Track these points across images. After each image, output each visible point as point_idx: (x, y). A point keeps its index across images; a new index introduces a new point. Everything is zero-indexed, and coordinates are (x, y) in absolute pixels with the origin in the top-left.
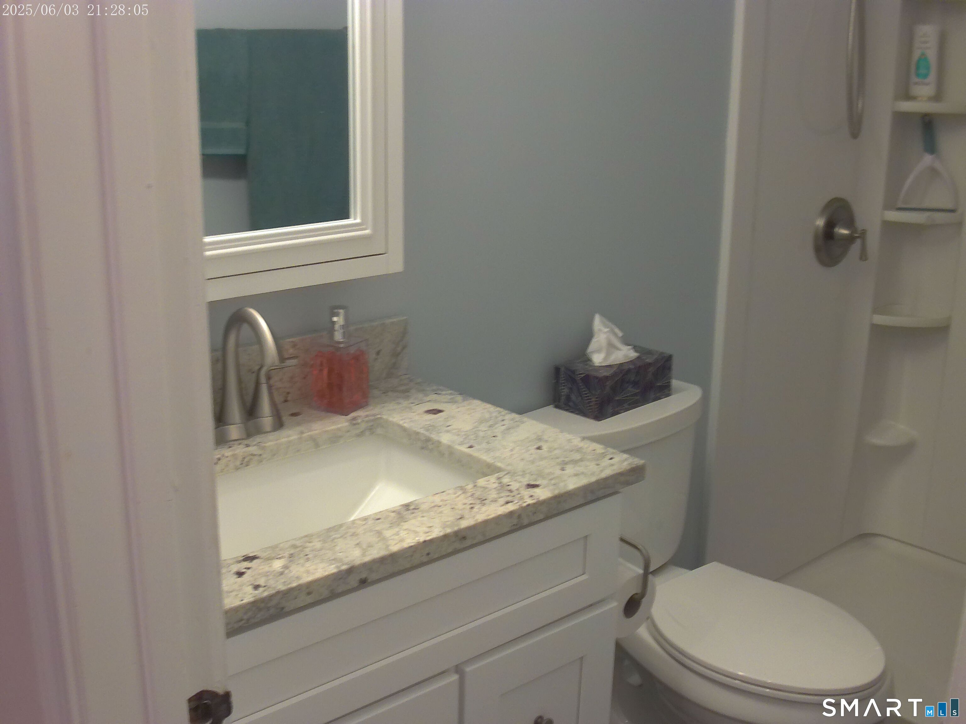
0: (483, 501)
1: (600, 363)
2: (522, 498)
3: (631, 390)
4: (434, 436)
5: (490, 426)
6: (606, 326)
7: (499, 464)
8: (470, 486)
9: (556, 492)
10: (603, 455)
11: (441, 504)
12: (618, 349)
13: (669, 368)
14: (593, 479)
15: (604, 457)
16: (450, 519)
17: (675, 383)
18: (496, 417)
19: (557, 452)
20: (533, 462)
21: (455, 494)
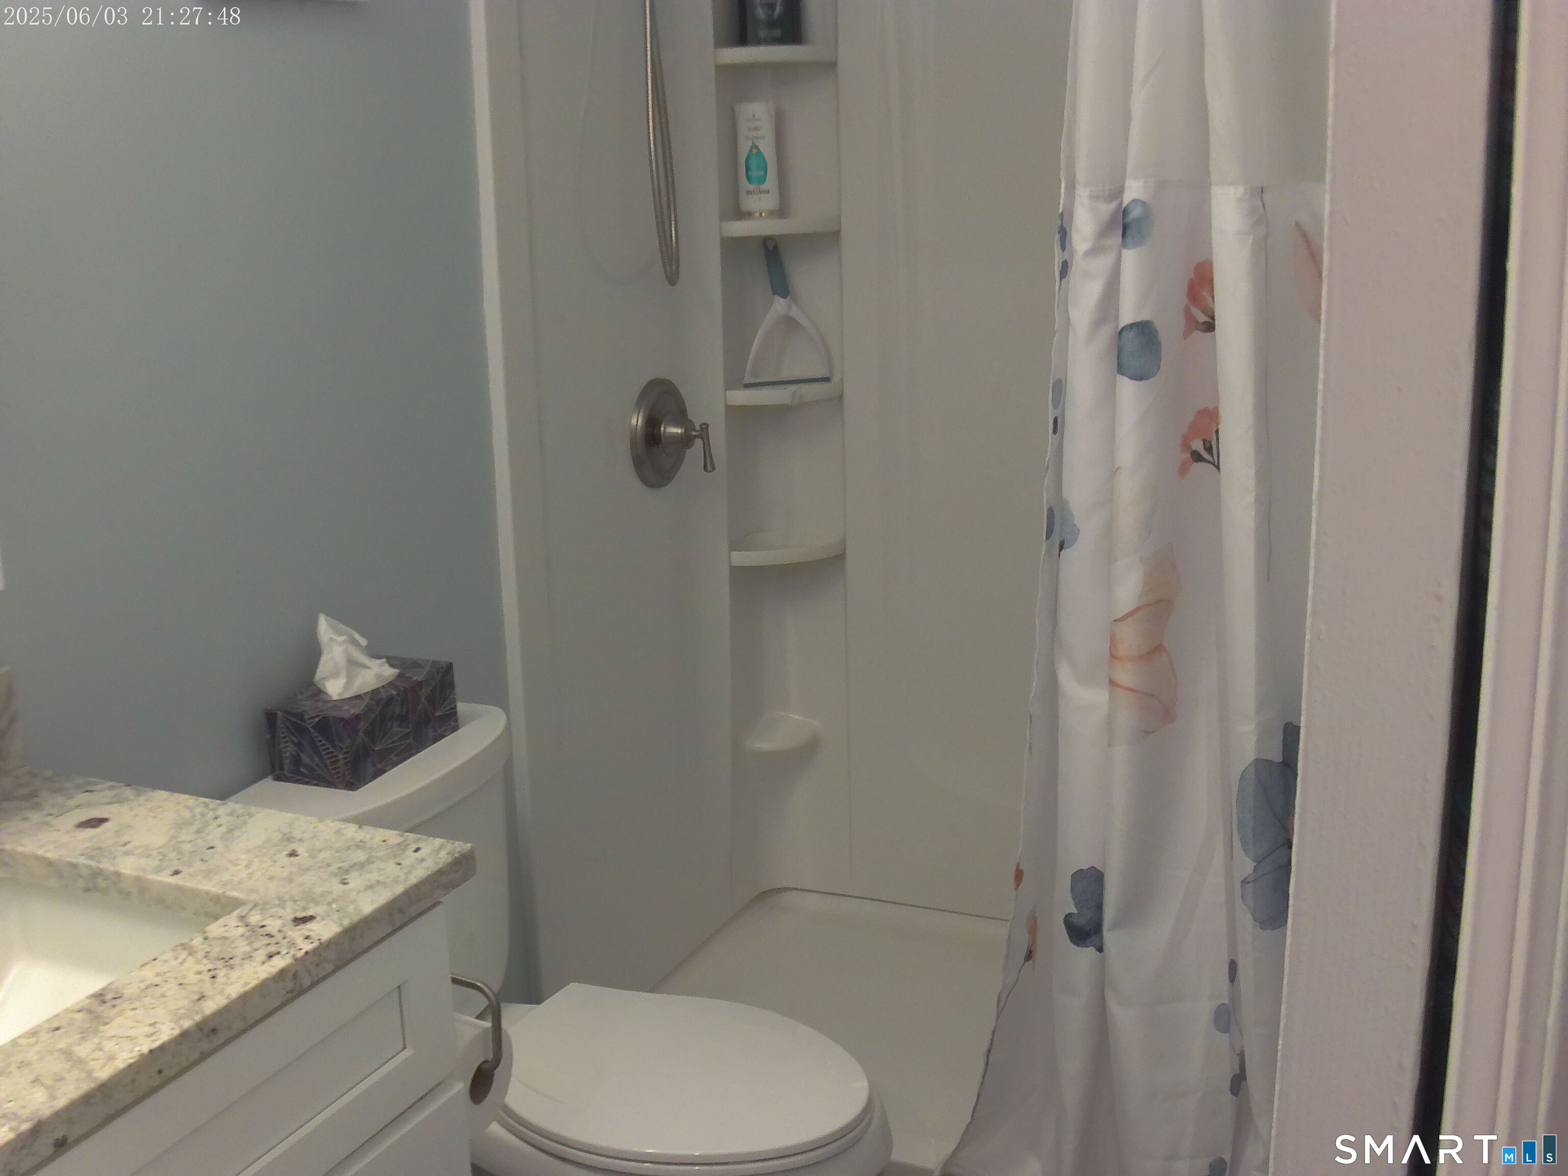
0: (228, 961)
1: (340, 694)
2: (292, 944)
3: (397, 730)
4: (106, 866)
5: (198, 831)
6: (338, 632)
7: (234, 894)
8: (197, 941)
9: (346, 922)
10: (402, 847)
11: (157, 980)
12: (366, 667)
13: (451, 686)
14: (399, 889)
15: (404, 850)
16: (181, 1003)
17: (462, 707)
18: (202, 814)
19: (323, 855)
20: (290, 880)
21: (176, 958)
